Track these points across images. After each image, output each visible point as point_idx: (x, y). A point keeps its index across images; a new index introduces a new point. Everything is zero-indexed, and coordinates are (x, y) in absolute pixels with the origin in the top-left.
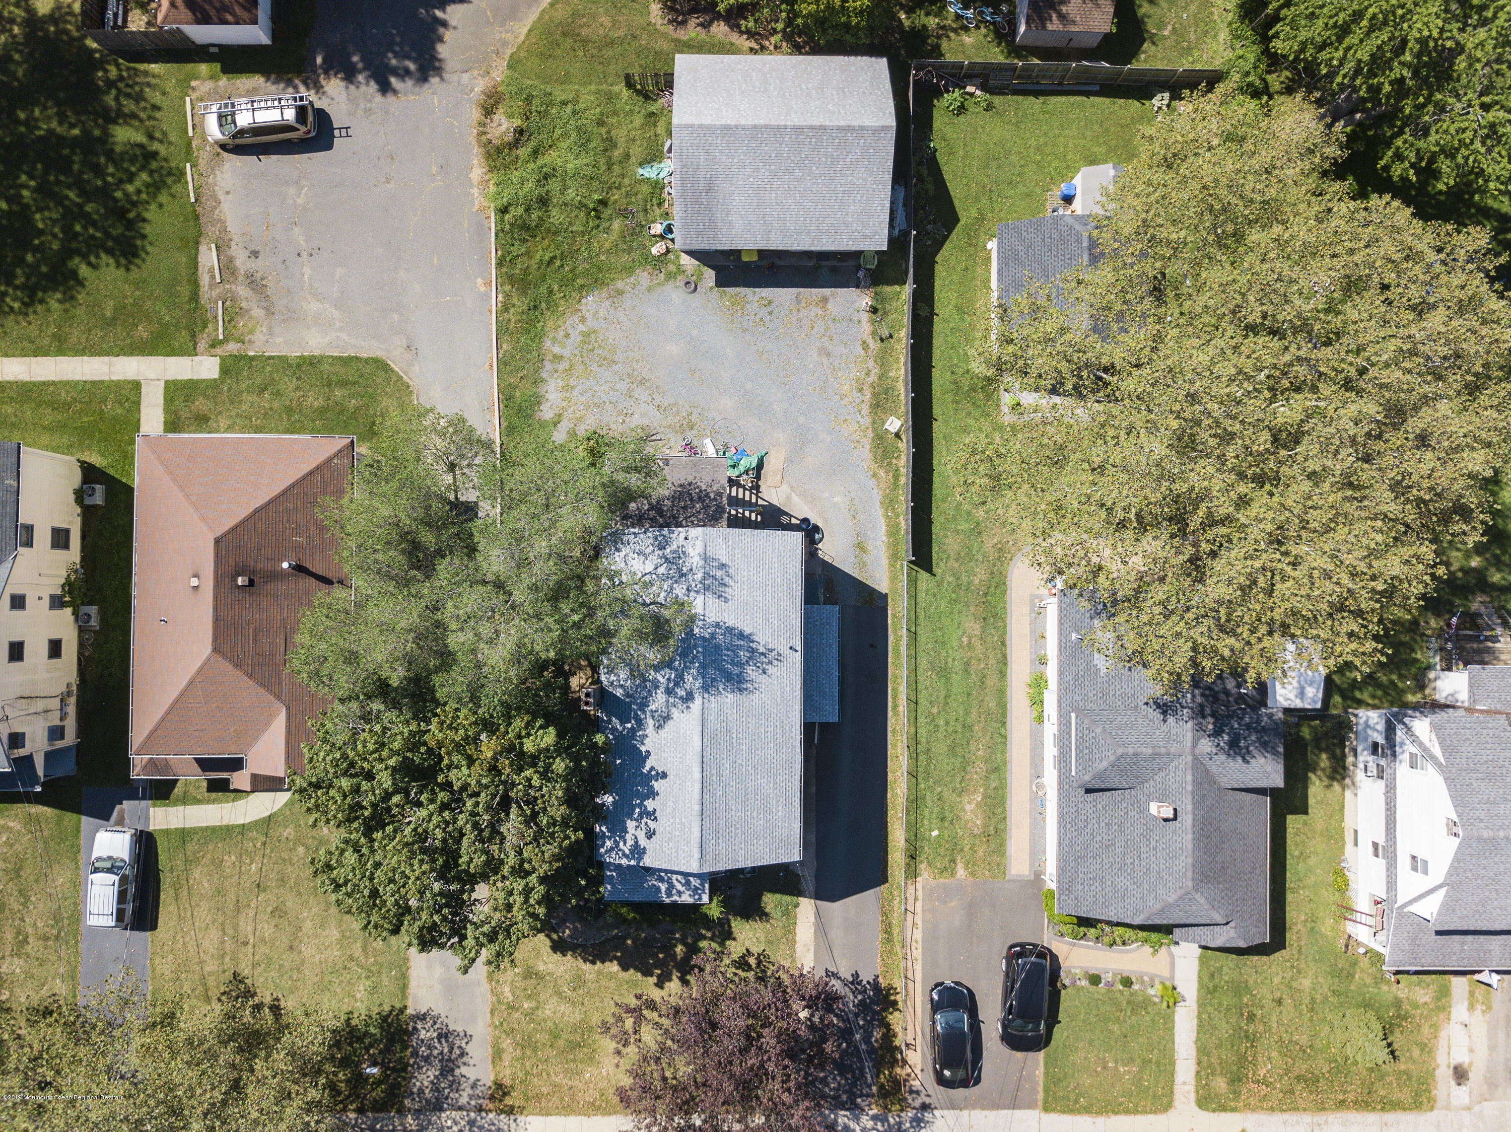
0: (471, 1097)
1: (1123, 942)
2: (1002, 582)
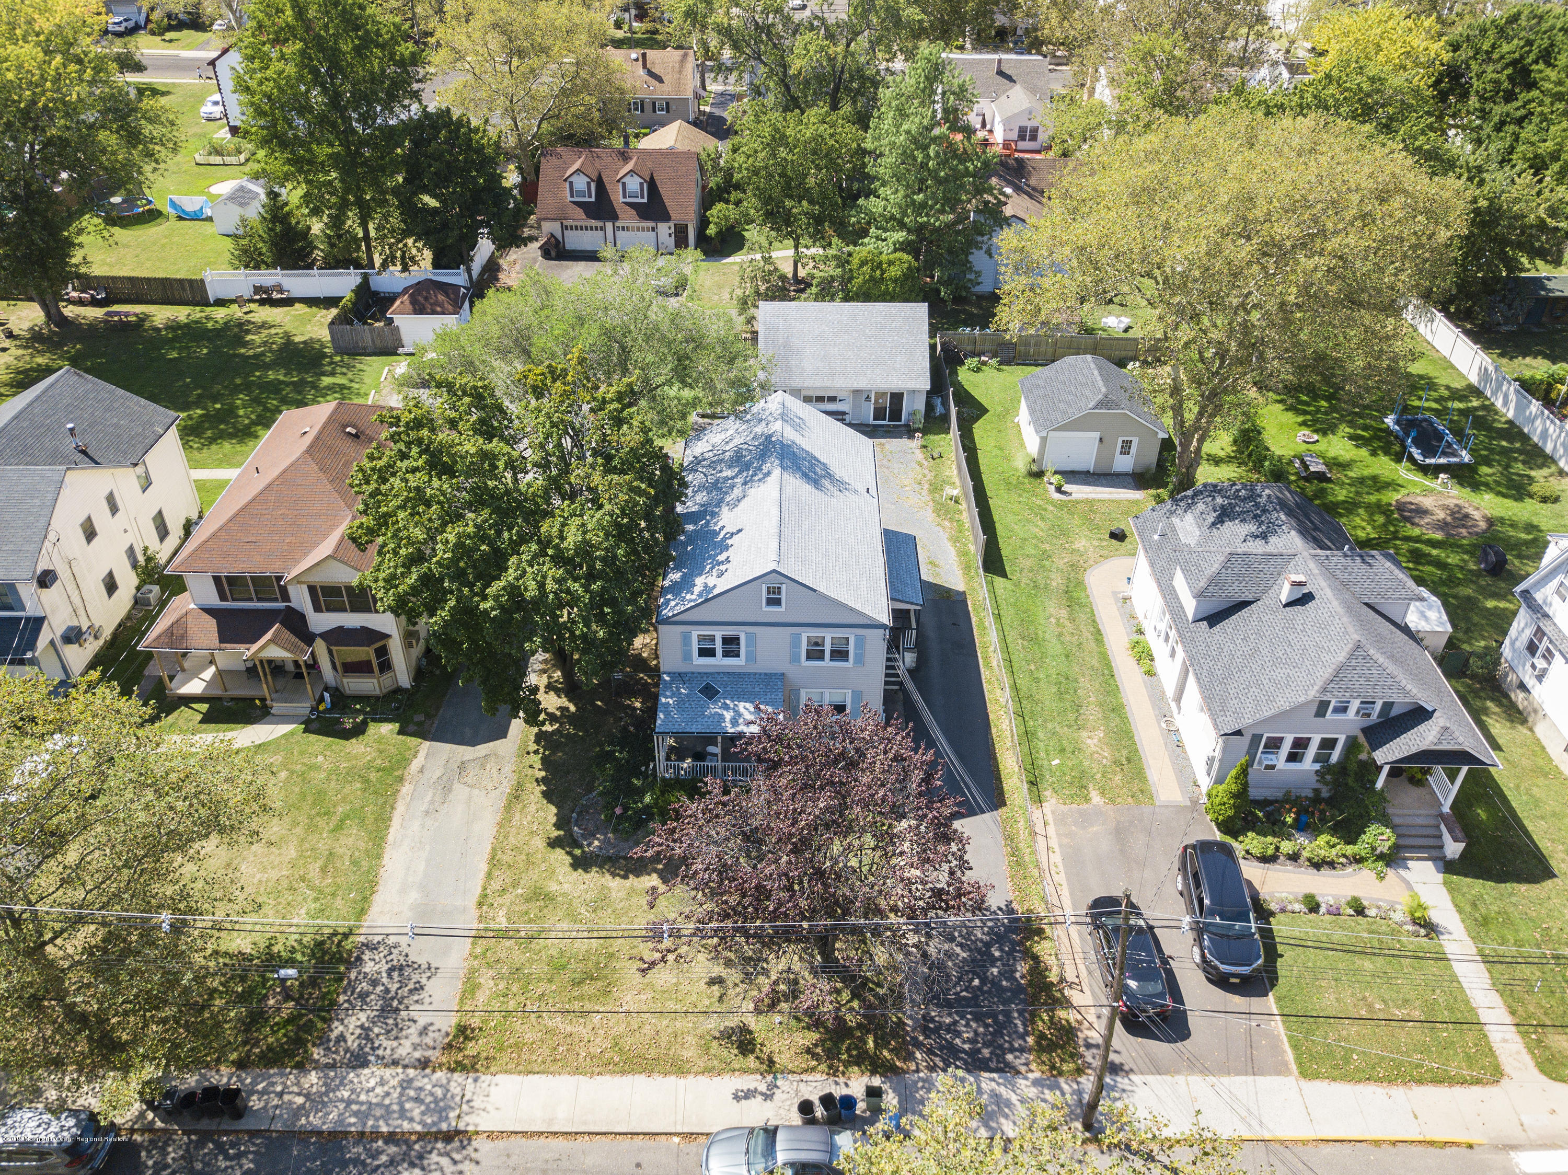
0: (415, 1047)
1: (1332, 865)
2: (1080, 584)
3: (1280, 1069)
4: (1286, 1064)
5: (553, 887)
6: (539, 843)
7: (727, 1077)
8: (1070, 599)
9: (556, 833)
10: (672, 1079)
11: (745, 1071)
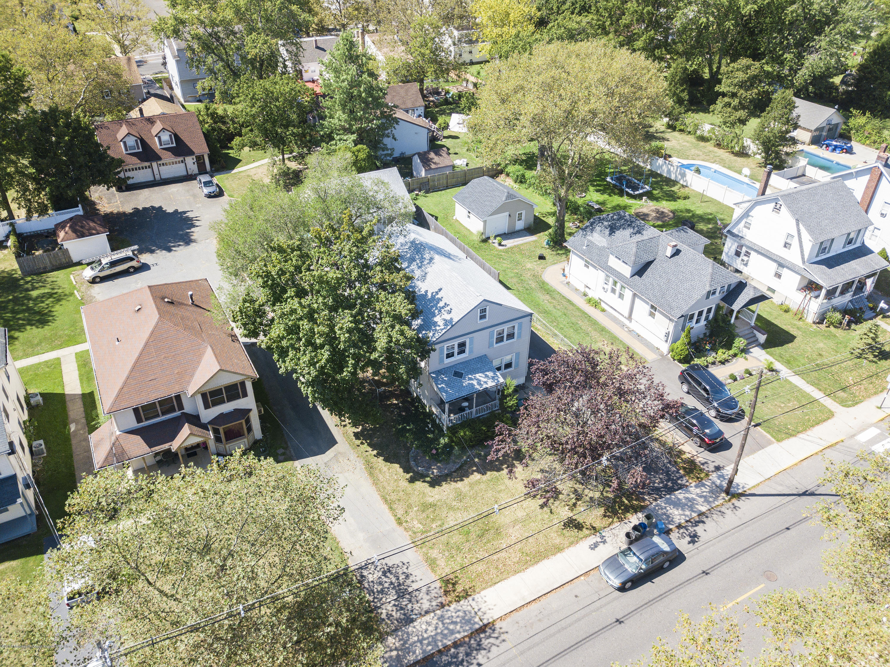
0: (430, 601)
1: (727, 361)
2: (544, 283)
3: (770, 443)
4: (770, 440)
5: (431, 500)
6: (404, 484)
7: (581, 542)
8: (545, 290)
9: (408, 476)
10: (559, 555)
11: (586, 537)
